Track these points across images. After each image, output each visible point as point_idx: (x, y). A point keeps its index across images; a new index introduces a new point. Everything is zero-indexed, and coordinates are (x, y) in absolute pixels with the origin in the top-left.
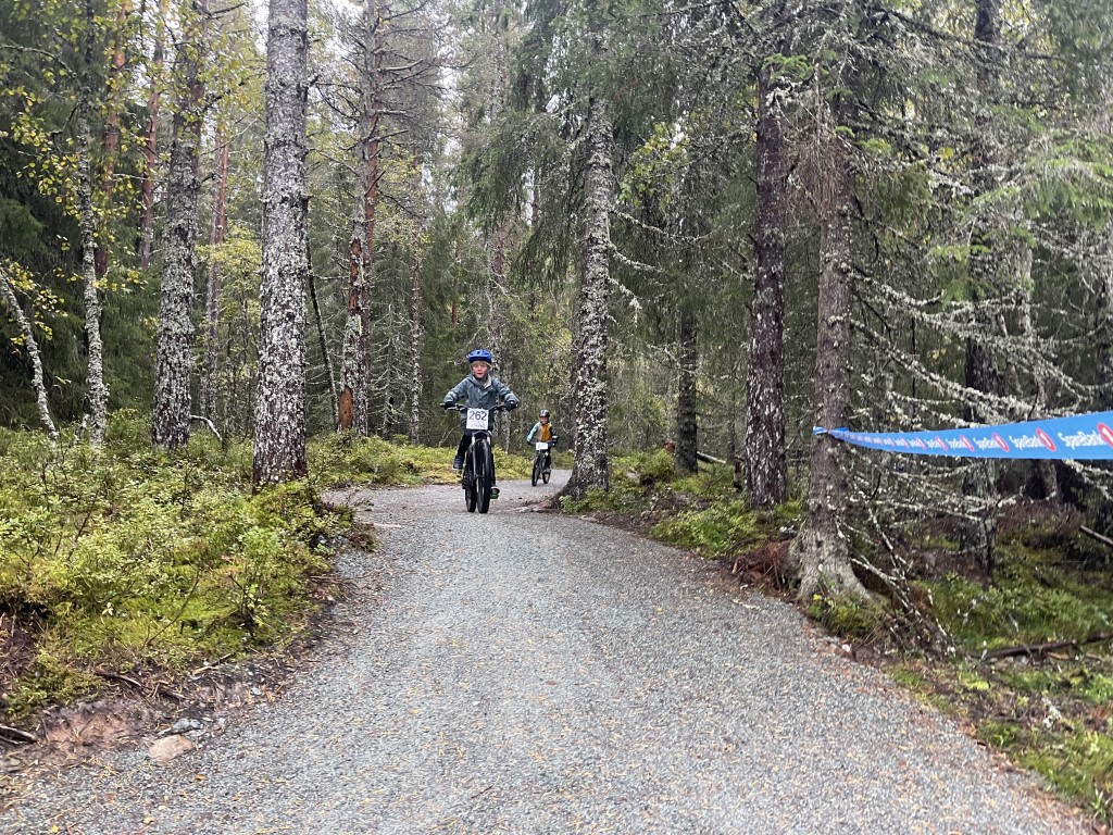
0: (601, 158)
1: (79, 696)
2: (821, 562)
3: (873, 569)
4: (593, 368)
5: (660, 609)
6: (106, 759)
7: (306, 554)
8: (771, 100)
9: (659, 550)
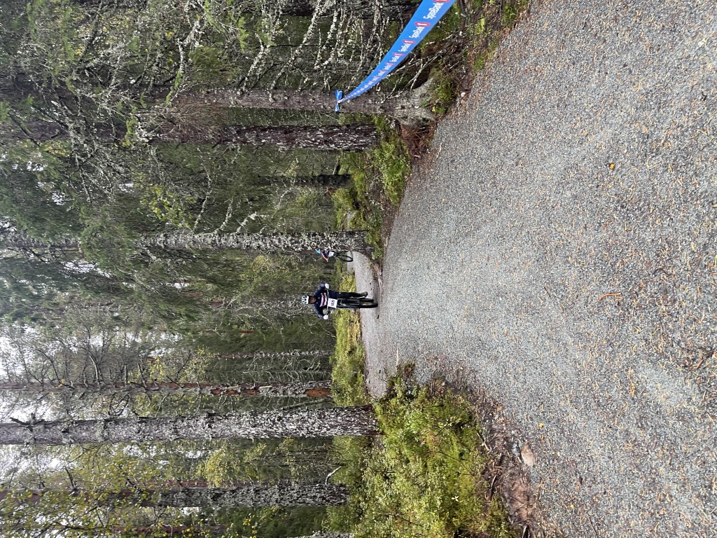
0: (160, 239)
1: (503, 506)
2: (413, 106)
3: (416, 77)
4: (293, 241)
5: (444, 200)
6: (536, 487)
9: (407, 200)
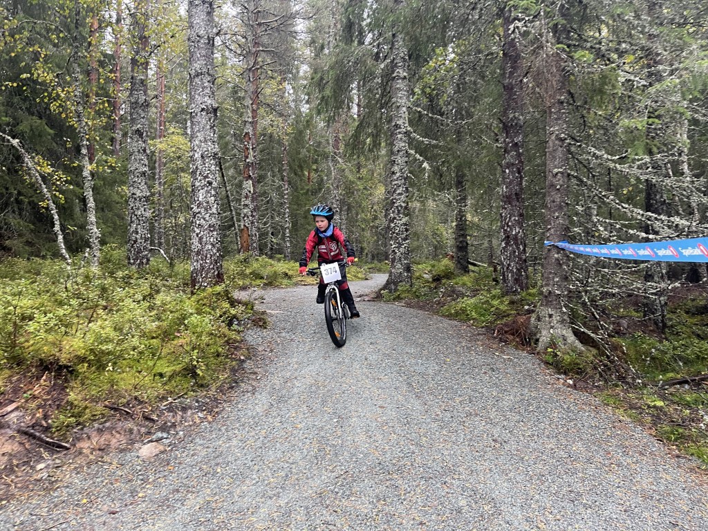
0: (401, 73)
1: (95, 420)
2: (552, 327)
3: (586, 331)
4: (400, 208)
5: (448, 360)
6: (113, 458)
7: (225, 330)
8: (512, 29)
9: (446, 323)
